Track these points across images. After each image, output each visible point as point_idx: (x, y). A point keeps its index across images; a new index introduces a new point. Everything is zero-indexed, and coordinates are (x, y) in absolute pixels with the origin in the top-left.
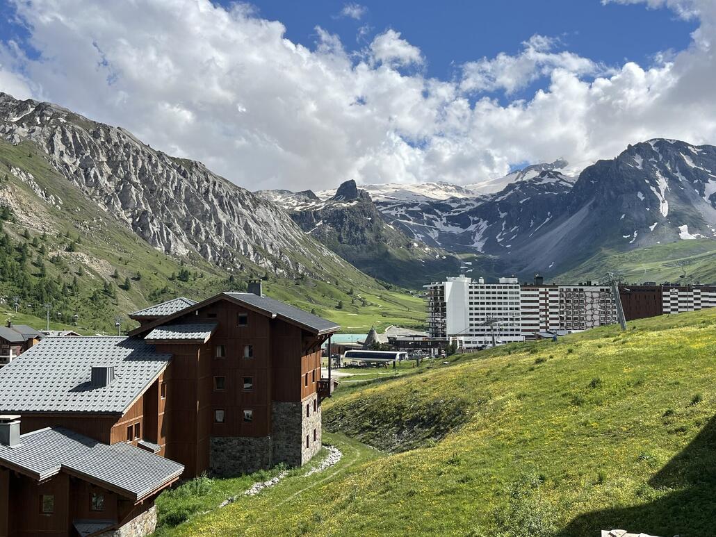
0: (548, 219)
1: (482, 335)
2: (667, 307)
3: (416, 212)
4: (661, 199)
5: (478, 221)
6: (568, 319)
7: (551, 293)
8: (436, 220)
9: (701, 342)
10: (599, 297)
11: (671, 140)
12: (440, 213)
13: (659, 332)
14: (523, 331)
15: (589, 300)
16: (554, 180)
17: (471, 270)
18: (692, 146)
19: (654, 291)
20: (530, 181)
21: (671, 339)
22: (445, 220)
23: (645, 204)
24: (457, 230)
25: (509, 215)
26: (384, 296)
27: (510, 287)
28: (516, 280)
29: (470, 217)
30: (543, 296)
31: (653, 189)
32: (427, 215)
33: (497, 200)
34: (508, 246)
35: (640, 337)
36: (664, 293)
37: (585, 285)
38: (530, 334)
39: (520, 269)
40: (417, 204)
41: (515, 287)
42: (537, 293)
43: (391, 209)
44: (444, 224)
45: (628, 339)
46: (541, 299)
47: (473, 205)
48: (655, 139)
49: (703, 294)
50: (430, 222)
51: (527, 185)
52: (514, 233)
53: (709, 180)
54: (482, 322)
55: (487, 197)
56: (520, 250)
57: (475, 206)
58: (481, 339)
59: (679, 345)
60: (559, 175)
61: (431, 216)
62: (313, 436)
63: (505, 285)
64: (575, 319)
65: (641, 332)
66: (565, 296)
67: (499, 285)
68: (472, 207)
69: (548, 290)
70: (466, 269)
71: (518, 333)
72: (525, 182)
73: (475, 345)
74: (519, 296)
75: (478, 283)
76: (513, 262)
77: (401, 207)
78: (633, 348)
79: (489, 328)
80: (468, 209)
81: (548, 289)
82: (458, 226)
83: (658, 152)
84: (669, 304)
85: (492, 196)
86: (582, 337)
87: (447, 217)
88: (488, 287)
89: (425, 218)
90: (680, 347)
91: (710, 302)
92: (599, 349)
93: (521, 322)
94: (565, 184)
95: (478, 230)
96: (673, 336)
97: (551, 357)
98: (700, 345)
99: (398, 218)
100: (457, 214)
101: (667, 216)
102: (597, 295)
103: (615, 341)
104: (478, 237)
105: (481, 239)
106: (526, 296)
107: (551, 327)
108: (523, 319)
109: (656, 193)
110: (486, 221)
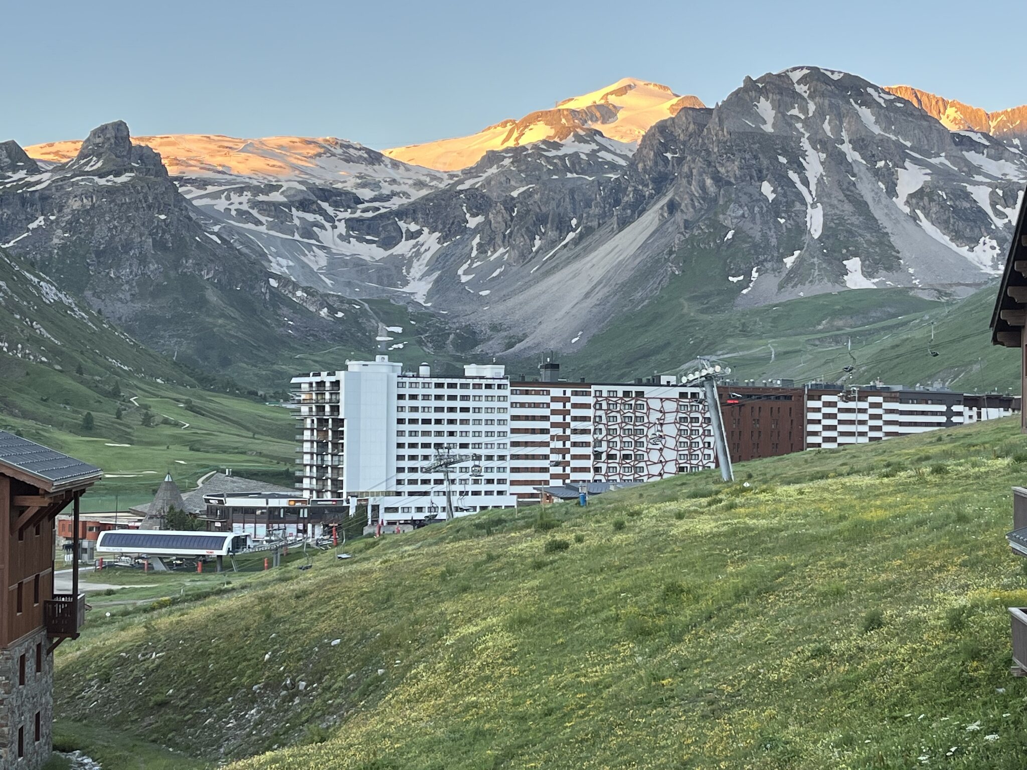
0: (571, 235)
1: (426, 494)
2: (815, 434)
3: (276, 205)
4: (809, 200)
5: (419, 233)
6: (610, 457)
7: (575, 400)
8: (322, 227)
9: (880, 507)
10: (677, 412)
11: (833, 72)
12: (330, 210)
13: (798, 486)
14: (513, 483)
15: (654, 417)
16: (585, 149)
17: (401, 346)
18: (876, 88)
19: (789, 398)
20: (535, 147)
21: (823, 500)
22: (342, 228)
23: (775, 209)
24: (371, 252)
25: (488, 222)
26: (196, 402)
27: (488, 386)
28: (500, 370)
29: (401, 224)
30: (559, 406)
31: (793, 176)
32: (301, 214)
33: (459, 188)
34: (484, 293)
35: (761, 497)
36: (811, 404)
37: (648, 384)
38: (529, 489)
39: (510, 345)
40: (277, 188)
41: (499, 386)
42: (547, 399)
43: (216, 196)
44: (340, 236)
45: (737, 501)
46: (554, 412)
47: (408, 196)
48: (802, 68)
49: (887, 406)
50: (308, 231)
51: (529, 155)
52: (499, 262)
53: (907, 164)
54: (426, 464)
55: (441, 180)
56: (510, 303)
57: (412, 200)
58: (424, 502)
59: (836, 514)
60: (597, 138)
61: (310, 217)
62: (33, 728)
63: (477, 381)
64: (626, 457)
65: (764, 487)
66: (605, 406)
67: (463, 381)
68: (405, 201)
69: (568, 394)
70: (390, 344)
71: (501, 487)
72: (524, 148)
73: (408, 517)
74: (507, 405)
75: (418, 377)
76: (495, 328)
77: (240, 191)
78: (747, 520)
79: (440, 476)
80: (395, 203)
81: (569, 391)
82: (373, 242)
83: (806, 95)
84: (818, 428)
85: (452, 176)
86: (641, 495)
87: (347, 221)
88: (439, 386)
89: (297, 222)
90: (842, 518)
91: (902, 424)
92: (679, 523)
93: (509, 464)
94: (609, 157)
95: (418, 254)
96: (826, 495)
97: (579, 540)
98: (880, 513)
99: (232, 218)
100: (370, 214)
101: (820, 239)
102: (672, 406)
103: (710, 504)
104: (418, 268)
105: (423, 276)
106: (522, 405)
107: (574, 476)
108: (514, 457)
109: (799, 185)
110: (437, 234)
